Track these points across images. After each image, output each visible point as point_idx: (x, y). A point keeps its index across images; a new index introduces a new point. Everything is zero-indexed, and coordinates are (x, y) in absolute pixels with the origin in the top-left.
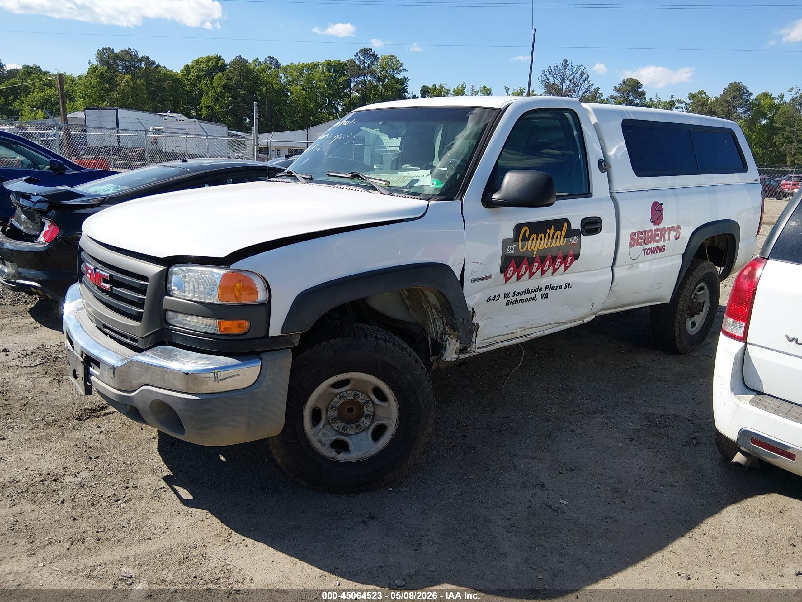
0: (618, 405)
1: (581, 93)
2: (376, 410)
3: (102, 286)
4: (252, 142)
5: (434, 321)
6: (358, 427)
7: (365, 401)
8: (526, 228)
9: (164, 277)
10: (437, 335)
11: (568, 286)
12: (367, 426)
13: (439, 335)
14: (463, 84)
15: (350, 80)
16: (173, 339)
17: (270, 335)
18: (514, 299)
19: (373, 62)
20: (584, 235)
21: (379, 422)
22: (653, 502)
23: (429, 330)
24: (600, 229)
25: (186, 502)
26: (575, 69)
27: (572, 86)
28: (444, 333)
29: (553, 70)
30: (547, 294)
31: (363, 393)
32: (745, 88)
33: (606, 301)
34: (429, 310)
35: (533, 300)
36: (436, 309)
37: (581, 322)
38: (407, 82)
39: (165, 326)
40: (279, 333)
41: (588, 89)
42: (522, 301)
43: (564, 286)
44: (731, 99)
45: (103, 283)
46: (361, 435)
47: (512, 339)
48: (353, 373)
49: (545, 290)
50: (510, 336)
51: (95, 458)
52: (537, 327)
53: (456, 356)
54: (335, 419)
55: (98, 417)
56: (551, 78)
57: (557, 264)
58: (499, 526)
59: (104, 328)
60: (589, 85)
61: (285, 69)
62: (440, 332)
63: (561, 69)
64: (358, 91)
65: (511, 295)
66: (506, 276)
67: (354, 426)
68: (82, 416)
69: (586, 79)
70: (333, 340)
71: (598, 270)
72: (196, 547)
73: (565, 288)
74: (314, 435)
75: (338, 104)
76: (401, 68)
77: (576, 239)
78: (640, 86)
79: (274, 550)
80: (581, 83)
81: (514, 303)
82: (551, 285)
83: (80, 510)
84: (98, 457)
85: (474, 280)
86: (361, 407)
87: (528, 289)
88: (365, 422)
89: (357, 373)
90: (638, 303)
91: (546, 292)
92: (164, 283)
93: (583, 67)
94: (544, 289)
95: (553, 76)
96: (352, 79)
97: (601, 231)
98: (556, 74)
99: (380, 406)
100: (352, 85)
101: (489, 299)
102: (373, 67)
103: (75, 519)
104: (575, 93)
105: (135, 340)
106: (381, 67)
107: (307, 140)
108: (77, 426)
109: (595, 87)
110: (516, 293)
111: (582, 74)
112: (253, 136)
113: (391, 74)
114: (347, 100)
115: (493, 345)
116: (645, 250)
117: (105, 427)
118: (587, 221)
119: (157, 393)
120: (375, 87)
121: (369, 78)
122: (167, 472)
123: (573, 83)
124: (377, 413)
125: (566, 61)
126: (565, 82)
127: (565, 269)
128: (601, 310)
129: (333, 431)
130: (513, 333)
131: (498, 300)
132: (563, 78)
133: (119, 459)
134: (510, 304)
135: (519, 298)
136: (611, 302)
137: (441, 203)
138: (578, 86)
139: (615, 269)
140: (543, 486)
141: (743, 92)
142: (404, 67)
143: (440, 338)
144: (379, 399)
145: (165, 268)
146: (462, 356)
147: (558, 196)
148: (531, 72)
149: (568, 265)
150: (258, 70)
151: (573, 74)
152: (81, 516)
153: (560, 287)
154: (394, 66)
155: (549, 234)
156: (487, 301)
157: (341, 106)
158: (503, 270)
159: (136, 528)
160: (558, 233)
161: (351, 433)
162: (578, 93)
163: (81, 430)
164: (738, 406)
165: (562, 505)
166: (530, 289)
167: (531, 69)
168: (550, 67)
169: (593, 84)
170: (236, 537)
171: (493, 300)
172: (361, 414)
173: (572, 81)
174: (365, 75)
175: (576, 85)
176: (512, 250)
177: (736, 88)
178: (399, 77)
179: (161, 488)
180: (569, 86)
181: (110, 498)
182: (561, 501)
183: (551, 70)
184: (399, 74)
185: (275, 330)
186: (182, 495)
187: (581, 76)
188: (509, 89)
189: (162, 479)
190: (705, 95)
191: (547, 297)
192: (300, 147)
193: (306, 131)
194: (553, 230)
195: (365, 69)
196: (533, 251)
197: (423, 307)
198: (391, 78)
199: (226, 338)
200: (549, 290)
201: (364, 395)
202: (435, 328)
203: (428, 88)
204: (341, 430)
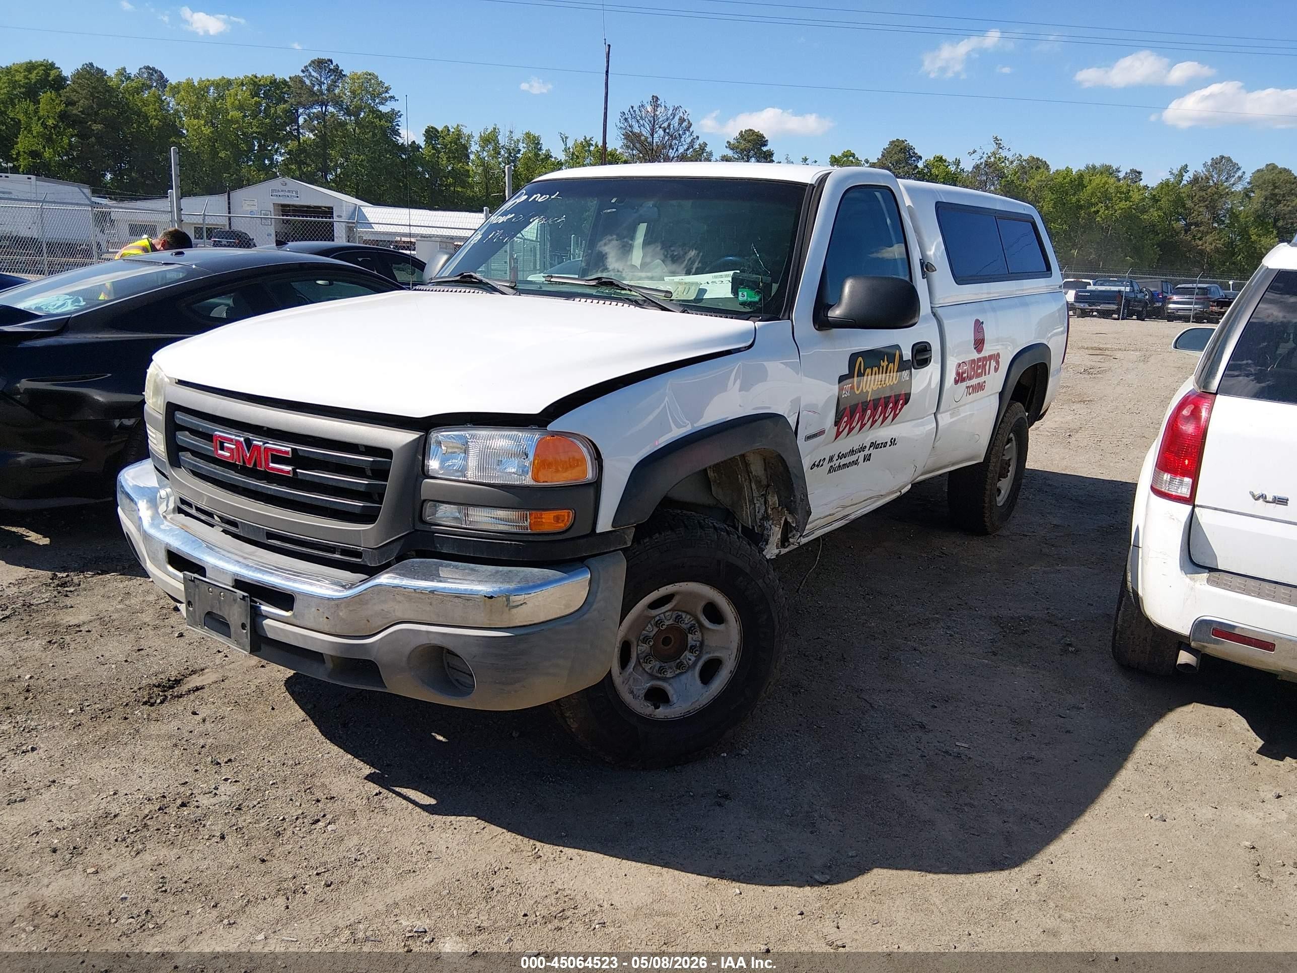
0: (950, 609)
1: (681, 150)
2: (705, 637)
3: (273, 469)
4: (169, 216)
5: (752, 501)
6: (680, 666)
7: (689, 626)
8: (860, 359)
9: (421, 449)
10: (754, 521)
11: (893, 442)
12: (691, 662)
13: (758, 521)
14: (495, 129)
15: (297, 111)
16: (436, 547)
17: (598, 531)
18: (837, 463)
19: (335, 82)
20: (915, 368)
21: (711, 655)
22: (1068, 732)
23: (742, 515)
24: (929, 359)
25: (429, 809)
26: (670, 112)
27: (667, 138)
28: (766, 517)
29: (638, 112)
30: (870, 455)
31: (687, 613)
32: (911, 148)
34: (746, 484)
35: (854, 464)
36: (758, 483)
37: (899, 494)
38: (399, 119)
39: (420, 527)
40: (609, 528)
41: (691, 145)
42: (844, 466)
43: (889, 443)
44: (893, 164)
45: (272, 463)
46: (683, 677)
47: (830, 524)
48: (681, 584)
49: (869, 450)
50: (830, 519)
51: (226, 763)
52: (856, 504)
53: (777, 551)
54: (647, 658)
55: (181, 696)
56: (636, 126)
57: (888, 412)
58: (900, 786)
59: (268, 539)
60: (692, 138)
61: (175, 90)
62: (759, 516)
63: (650, 111)
64: (312, 131)
65: (836, 457)
66: (838, 429)
67: (673, 664)
68: (151, 698)
69: (688, 128)
70: (657, 535)
71: (923, 418)
72: (495, 872)
73: (889, 446)
74: (623, 682)
75: (276, 151)
76: (387, 95)
77: (907, 375)
78: (765, 143)
79: (615, 859)
80: (679, 134)
81: (837, 469)
82: (876, 442)
83: (262, 845)
84: (230, 760)
85: (809, 438)
86: (683, 635)
87: (853, 448)
88: (689, 657)
89: (686, 583)
90: (953, 464)
91: (869, 452)
92: (420, 458)
93: (682, 110)
94: (868, 447)
95: (638, 121)
96: (301, 111)
97: (929, 361)
98: (641, 118)
99: (713, 630)
100: (301, 121)
101: (814, 464)
102: (337, 91)
103: (263, 861)
104: (673, 149)
105: (358, 554)
106: (351, 92)
107: (229, 213)
108: (154, 715)
109: (700, 141)
110: (841, 455)
111: (682, 120)
112: (172, 207)
113: (370, 104)
114: (292, 144)
116: (968, 387)
117: (204, 712)
118: (917, 348)
119: (428, 632)
120: (343, 124)
121: (331, 109)
122: (367, 770)
123: (668, 133)
124: (706, 643)
125: (655, 99)
126: (656, 132)
127: (895, 417)
128: (922, 474)
129: (645, 674)
130: (834, 514)
131: (822, 465)
132: (653, 126)
133: (270, 759)
134: (832, 472)
135: (844, 461)
136: (931, 463)
137: (768, 325)
138: (676, 138)
139: (939, 416)
140: (922, 727)
141: (910, 154)
142: (391, 93)
143: (760, 526)
144: (710, 621)
145: (422, 434)
146: (784, 551)
148: (606, 114)
149: (898, 411)
150: (126, 90)
151: (667, 120)
152: (270, 852)
153: (884, 445)
154: (374, 90)
155: (883, 367)
156: (811, 469)
157: (281, 155)
158: (837, 423)
159: (378, 859)
160: (891, 365)
161: (669, 675)
162: (677, 150)
163: (165, 721)
164: (1192, 589)
165: (961, 748)
166: (855, 449)
167: (606, 108)
168: (632, 107)
169: (698, 137)
170: (547, 850)
171: (818, 466)
172: (683, 646)
173: (667, 131)
174: (324, 104)
175: (672, 137)
176: (847, 392)
177: (899, 148)
178: (384, 109)
179: (377, 794)
180: (663, 138)
181: (300, 821)
182: (957, 743)
183: (635, 111)
184: (383, 104)
185: (604, 524)
186: (417, 800)
187: (680, 124)
188: (566, 138)
189: (366, 781)
190: (854, 157)
191: (869, 460)
192: (217, 225)
193: (227, 196)
194: (886, 363)
195: (322, 94)
196: (867, 392)
197: (738, 479)
198: (370, 111)
199: (540, 539)
200: (873, 449)
201: (689, 617)
202: (753, 511)
203: (437, 130)
204: (655, 673)
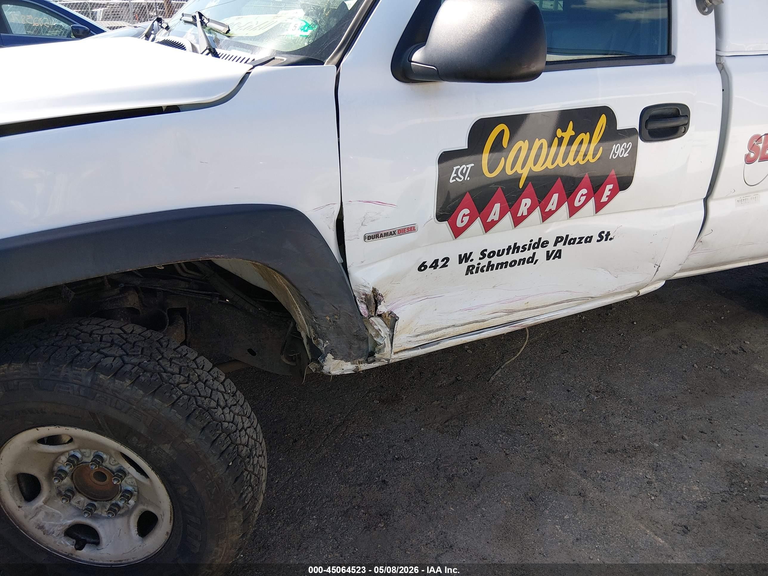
2: (139, 486)
8: (502, 127)
11: (605, 236)
12: (128, 507)
18: (485, 262)
20: (644, 140)
21: (146, 508)
24: (683, 129)
30: (560, 251)
31: (110, 455)
33: (687, 259)
35: (528, 262)
37: (635, 294)
42: (502, 265)
43: (597, 238)
49: (555, 245)
50: (476, 326)
52: (537, 308)
57: (579, 199)
65: (476, 257)
66: (454, 224)
71: (674, 206)
73: (598, 241)
74: (27, 515)
77: (626, 150)
81: (485, 269)
82: (567, 236)
87: (515, 244)
91: (556, 248)
94: (552, 242)
97: (685, 132)
101: (423, 265)
110: (487, 253)
115: (438, 342)
118: (655, 112)
124: (140, 492)
127: (599, 207)
128: (681, 271)
130: (483, 321)
131: (444, 266)
134: (477, 272)
135: (495, 260)
136: (699, 258)
139: (711, 204)
144: (137, 470)
146: (366, 366)
147: (548, 63)
149: (604, 199)
153: (589, 239)
155: (561, 139)
156: (420, 269)
158: (445, 215)
160: (584, 136)
166: (519, 245)
171: (434, 267)
176: (464, 175)
191: (559, 257)
194: (571, 132)
196: (518, 174)
200: (564, 244)
